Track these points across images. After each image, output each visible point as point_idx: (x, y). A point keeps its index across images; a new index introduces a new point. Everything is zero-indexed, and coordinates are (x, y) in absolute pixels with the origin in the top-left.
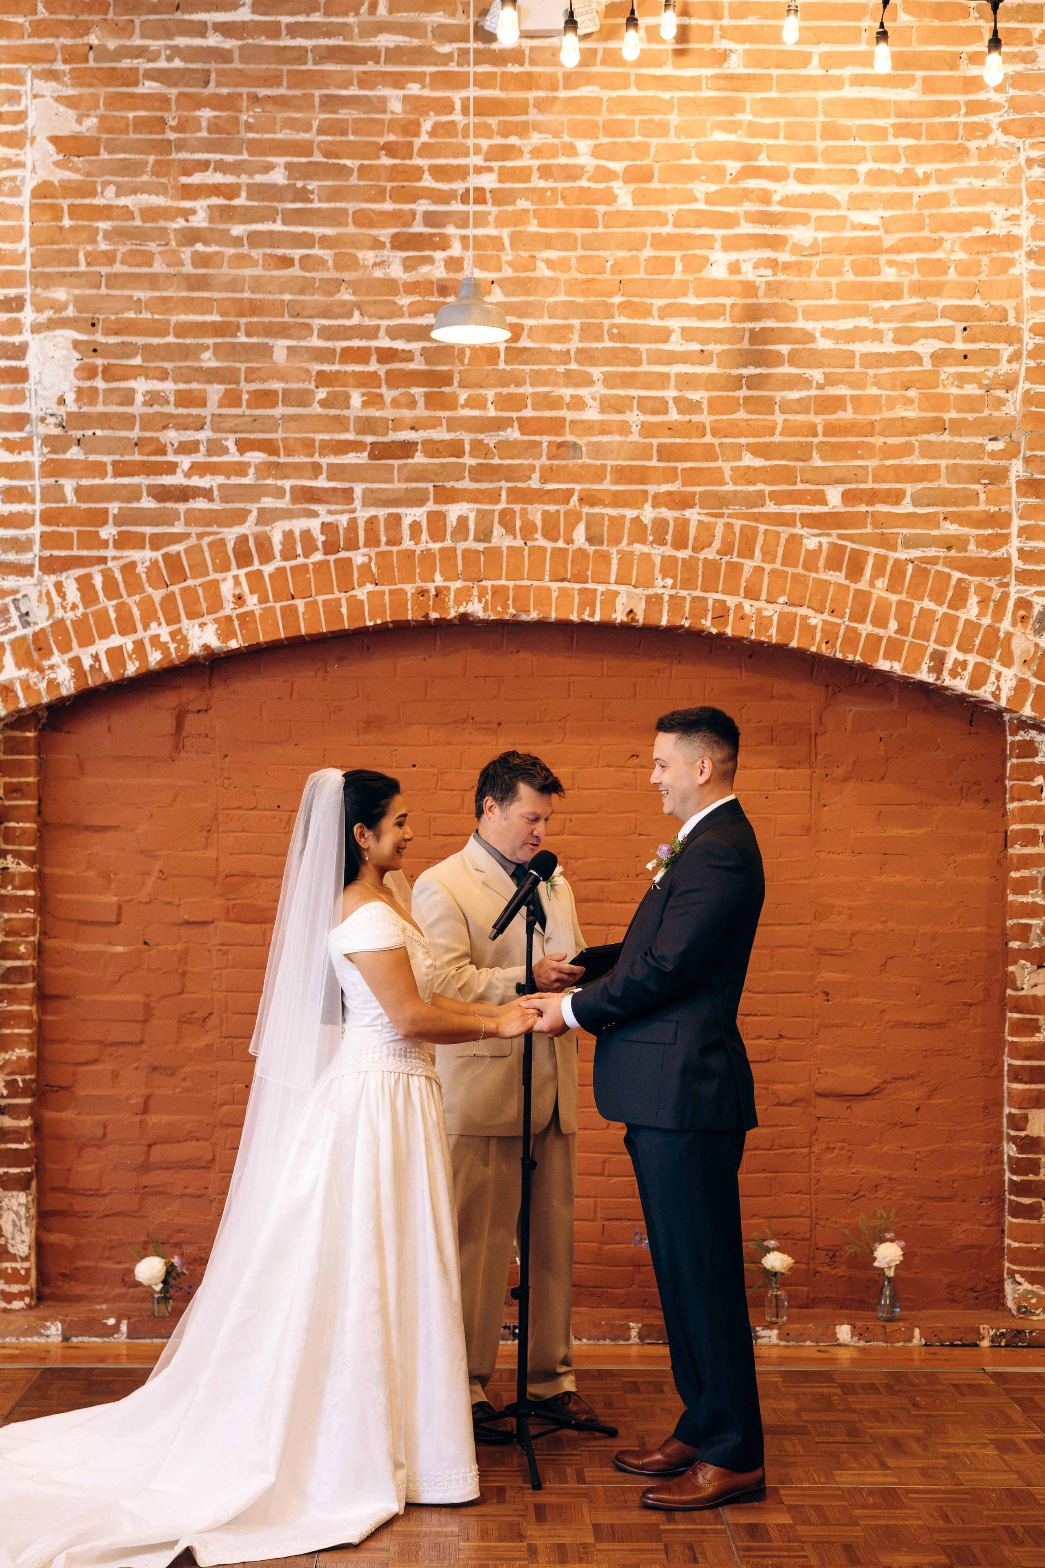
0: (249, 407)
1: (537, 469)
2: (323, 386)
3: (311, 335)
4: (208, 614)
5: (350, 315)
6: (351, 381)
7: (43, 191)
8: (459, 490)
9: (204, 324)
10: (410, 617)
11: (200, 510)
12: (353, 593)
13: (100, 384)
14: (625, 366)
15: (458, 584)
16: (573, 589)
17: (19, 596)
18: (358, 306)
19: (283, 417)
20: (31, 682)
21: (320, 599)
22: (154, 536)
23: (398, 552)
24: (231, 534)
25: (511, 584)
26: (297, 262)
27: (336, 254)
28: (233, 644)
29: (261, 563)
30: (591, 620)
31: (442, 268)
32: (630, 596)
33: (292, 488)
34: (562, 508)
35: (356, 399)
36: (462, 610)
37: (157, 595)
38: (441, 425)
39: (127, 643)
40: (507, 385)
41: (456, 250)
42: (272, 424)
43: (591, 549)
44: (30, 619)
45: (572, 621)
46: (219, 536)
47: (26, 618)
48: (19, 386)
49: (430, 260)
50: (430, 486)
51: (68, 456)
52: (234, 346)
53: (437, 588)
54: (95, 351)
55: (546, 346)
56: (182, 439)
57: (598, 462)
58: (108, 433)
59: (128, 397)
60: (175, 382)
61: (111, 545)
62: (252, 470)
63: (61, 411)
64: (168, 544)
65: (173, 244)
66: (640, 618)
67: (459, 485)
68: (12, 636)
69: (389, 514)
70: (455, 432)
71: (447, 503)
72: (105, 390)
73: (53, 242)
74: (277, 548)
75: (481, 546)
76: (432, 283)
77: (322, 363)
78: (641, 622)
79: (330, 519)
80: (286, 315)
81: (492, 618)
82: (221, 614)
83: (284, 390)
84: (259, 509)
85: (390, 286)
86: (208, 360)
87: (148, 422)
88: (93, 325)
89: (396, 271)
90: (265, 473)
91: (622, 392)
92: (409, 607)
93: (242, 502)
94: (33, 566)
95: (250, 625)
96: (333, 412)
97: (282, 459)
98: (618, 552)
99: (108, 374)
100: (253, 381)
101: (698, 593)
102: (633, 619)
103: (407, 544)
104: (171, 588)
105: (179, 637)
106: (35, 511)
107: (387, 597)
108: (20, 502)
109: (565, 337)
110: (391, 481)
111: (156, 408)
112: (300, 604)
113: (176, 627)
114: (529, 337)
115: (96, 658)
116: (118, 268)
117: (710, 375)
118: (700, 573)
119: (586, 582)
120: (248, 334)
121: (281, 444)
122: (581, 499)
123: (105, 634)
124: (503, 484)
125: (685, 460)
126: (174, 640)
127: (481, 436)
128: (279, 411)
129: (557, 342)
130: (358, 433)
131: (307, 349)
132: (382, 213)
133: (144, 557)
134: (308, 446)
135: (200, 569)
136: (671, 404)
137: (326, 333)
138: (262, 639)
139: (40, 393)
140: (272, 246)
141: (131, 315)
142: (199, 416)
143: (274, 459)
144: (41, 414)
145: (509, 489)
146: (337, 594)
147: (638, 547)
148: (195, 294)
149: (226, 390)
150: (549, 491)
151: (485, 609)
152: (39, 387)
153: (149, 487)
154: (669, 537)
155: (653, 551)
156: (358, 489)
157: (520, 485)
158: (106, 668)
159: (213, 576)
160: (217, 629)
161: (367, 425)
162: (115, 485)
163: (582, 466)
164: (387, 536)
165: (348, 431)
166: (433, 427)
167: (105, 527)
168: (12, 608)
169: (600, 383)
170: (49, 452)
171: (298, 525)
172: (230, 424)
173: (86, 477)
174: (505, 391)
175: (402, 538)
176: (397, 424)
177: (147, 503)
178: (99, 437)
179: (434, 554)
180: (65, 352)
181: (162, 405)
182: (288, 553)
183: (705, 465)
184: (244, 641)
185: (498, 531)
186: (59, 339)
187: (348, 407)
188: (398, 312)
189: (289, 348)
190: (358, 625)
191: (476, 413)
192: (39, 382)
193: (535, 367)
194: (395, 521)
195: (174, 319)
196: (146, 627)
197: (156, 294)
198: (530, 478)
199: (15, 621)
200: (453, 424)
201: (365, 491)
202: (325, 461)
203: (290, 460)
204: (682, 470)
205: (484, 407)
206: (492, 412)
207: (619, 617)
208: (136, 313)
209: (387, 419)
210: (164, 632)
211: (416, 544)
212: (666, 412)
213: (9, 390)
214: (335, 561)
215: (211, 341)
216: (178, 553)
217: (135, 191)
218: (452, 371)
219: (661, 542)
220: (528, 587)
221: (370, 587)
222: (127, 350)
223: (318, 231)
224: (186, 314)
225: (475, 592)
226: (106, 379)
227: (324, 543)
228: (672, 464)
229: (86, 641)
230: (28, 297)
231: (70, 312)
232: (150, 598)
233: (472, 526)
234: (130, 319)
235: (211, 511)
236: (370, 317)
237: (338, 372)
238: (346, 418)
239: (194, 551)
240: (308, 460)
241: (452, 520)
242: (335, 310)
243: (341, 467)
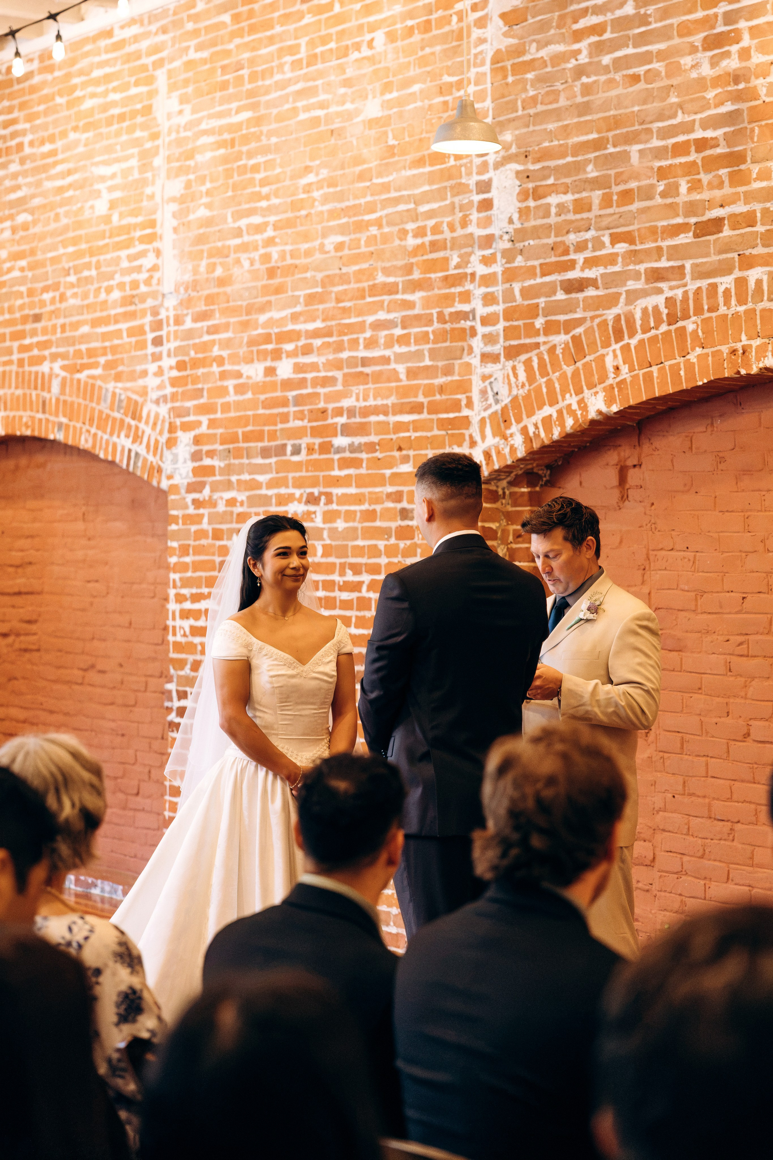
0: (618, 205)
2: (662, 180)
3: (652, 138)
4: (599, 384)
5: (674, 116)
6: (679, 171)
7: (497, 58)
8: (755, 256)
9: (588, 142)
10: (726, 375)
11: (592, 297)
12: (688, 357)
13: (531, 203)
15: (758, 342)
17: (492, 379)
18: (680, 106)
19: (639, 211)
20: (501, 448)
21: (667, 364)
22: (566, 322)
23: (717, 317)
24: (610, 314)
26: (642, 78)
27: (667, 65)
28: (615, 408)
29: (630, 337)
31: (737, 60)
33: (646, 270)
35: (684, 186)
36: (761, 365)
37: (569, 370)
38: (740, 200)
39: (554, 412)
41: (746, 41)
42: (632, 218)
44: (499, 397)
46: (604, 318)
47: (496, 397)
48: (489, 213)
49: (728, 54)
50: (736, 255)
51: (516, 264)
52: (606, 156)
53: (743, 346)
54: (528, 177)
56: (578, 240)
58: (537, 242)
59: (547, 211)
60: (573, 194)
61: (542, 332)
62: (620, 259)
63: (511, 229)
64: (575, 328)
65: (570, 80)
67: (755, 252)
68: (490, 411)
69: (709, 285)
70: (750, 203)
71: (747, 269)
72: (535, 208)
73: (503, 96)
74: (639, 323)
75: (772, 305)
76: (729, 74)
77: (660, 159)
79: (670, 294)
80: (637, 123)
82: (607, 383)
83: (638, 188)
84: (627, 292)
85: (702, 83)
86: (591, 172)
87: (559, 229)
88: (526, 156)
89: (706, 71)
90: (628, 261)
92: (725, 365)
93: (616, 286)
94: (499, 354)
95: (625, 392)
96: (669, 201)
97: (639, 247)
99: (536, 194)
100: (619, 184)
103: (723, 309)
104: (578, 364)
105: (583, 404)
106: (499, 311)
107: (710, 358)
108: (492, 305)
110: (707, 255)
112: (655, 369)
113: (581, 396)
115: (536, 426)
116: (540, 108)
120: (615, 145)
121: (637, 234)
123: (541, 406)
126: (580, 408)
127: (769, 205)
128: (636, 206)
130: (685, 216)
131: (651, 150)
132: (696, 21)
133: (560, 339)
134: (654, 232)
135: (593, 346)
137: (664, 134)
138: (632, 402)
139: (500, 216)
140: (628, 68)
141: (546, 144)
142: (588, 219)
143: (633, 247)
144: (501, 233)
146: (678, 359)
148: (582, 119)
149: (604, 194)
152: (499, 212)
153: (561, 282)
156: (688, 265)
158: (543, 434)
159: (602, 351)
160: (605, 397)
161: (692, 208)
162: (542, 283)
164: (708, 304)
165: (678, 215)
166: (734, 202)
167: (538, 318)
168: (489, 389)
170: (506, 263)
171: (651, 302)
172: (605, 223)
173: (524, 280)
175: (718, 305)
176: (711, 204)
177: (560, 296)
178: (533, 246)
179: (741, 316)
180: (511, 182)
181: (565, 214)
182: (646, 327)
184: (621, 405)
186: (508, 172)
187: (678, 195)
188: (706, 106)
189: (640, 151)
190: (693, 384)
191: (764, 184)
192: (499, 208)
194: (713, 290)
195: (571, 142)
196: (564, 398)
197: (560, 124)
199: (491, 400)
200: (749, 197)
201: (692, 266)
202: (665, 244)
203: (643, 246)
205: (769, 178)
208: (549, 142)
209: (704, 201)
210: (574, 401)
211: (728, 308)
213: (484, 217)
214: (676, 330)
215: (592, 156)
216: (581, 334)
217: (547, 43)
218: (745, 151)
221: (699, 351)
222: (545, 172)
223: (654, 48)
224: (577, 136)
225: (770, 348)
226: (535, 200)
227: (668, 315)
229: (531, 413)
231: (514, 149)
232: (564, 375)
233: (765, 288)
234: (546, 147)
235: (598, 297)
236: (689, 114)
237: (671, 165)
238: (677, 204)
239: (589, 331)
240: (654, 245)
241: (752, 284)
242: (667, 113)
243: (675, 247)
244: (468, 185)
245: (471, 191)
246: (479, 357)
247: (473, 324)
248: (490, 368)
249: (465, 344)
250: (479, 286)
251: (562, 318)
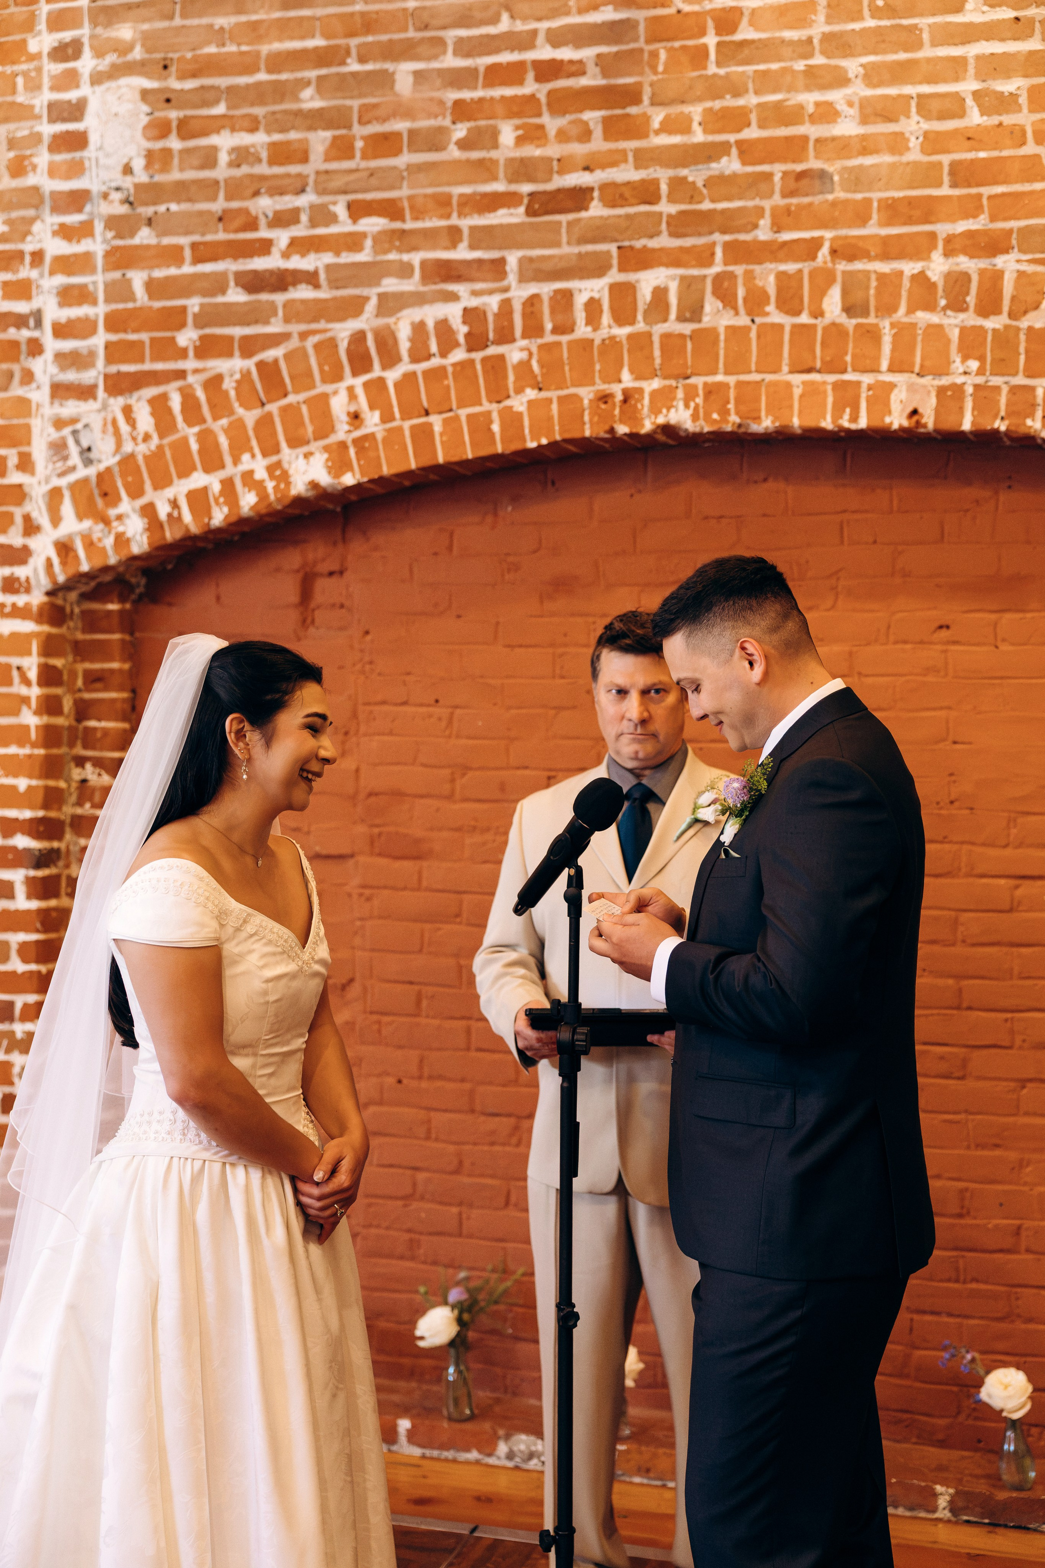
0: (364, 157)
1: (768, 213)
2: (461, 121)
3: (445, 52)
4: (316, 439)
5: (495, 20)
6: (500, 109)
8: (653, 250)
9: (304, 51)
10: (587, 433)
11: (303, 302)
12: (507, 403)
13: (174, 143)
14: (896, 52)
15: (656, 384)
16: (824, 383)
17: (79, 426)
18: (507, 6)
19: (410, 168)
20: (95, 536)
21: (463, 413)
22: (245, 339)
23: (570, 343)
24: (343, 331)
25: (732, 380)
28: (349, 480)
29: (384, 367)
30: (853, 427)
32: (911, 388)
33: (424, 263)
34: (806, 267)
35: (508, 134)
36: (661, 420)
37: (250, 417)
38: (626, 161)
39: (213, 482)
40: (721, 97)
42: (395, 178)
43: (850, 323)
44: (93, 455)
45: (823, 431)
46: (329, 335)
47: (87, 454)
48: (77, 155)
50: (613, 248)
51: (137, 240)
52: (342, 77)
53: (625, 391)
54: (168, 101)
55: (777, 34)
56: (278, 207)
57: (859, 196)
58: (185, 206)
59: (209, 159)
60: (268, 132)
61: (191, 353)
62: (368, 243)
63: (128, 183)
64: (264, 348)
66: (929, 421)
67: (653, 243)
68: (72, 478)
69: (556, 292)
70: (646, 168)
71: (636, 270)
72: (182, 152)
74: (404, 346)
75: (687, 328)
77: (460, 89)
78: (931, 426)
79: (474, 302)
80: (411, 28)
81: (706, 429)
82: (333, 439)
83: (412, 132)
84: (380, 295)
86: (310, 100)
87: (235, 189)
88: (165, 67)
90: (386, 246)
91: (892, 91)
92: (586, 418)
93: (356, 286)
94: (96, 386)
95: (372, 454)
96: (475, 155)
97: (409, 225)
98: (893, 325)
99: (185, 129)
100: (369, 122)
101: (1020, 380)
102: (918, 422)
103: (583, 330)
104: (269, 407)
105: (278, 472)
106: (97, 315)
108: (80, 305)
109: (805, 19)
110: (557, 244)
111: (245, 169)
112: (436, 422)
113: (274, 459)
114: (751, 24)
115: (174, 504)
117: (1031, 53)
118: (1022, 349)
119: (844, 371)
120: (362, 60)
121: (406, 204)
122: (834, 252)
123: (185, 472)
124: (719, 238)
125: (996, 183)
126: (272, 476)
127: (684, 172)
128: (404, 159)
129: (792, 28)
130: (511, 181)
131: (440, 72)
133: (232, 367)
134: (443, 204)
135: (303, 380)
136: (970, 102)
137: (465, 48)
138: (386, 471)
139: (102, 161)
141: (212, 49)
142: (299, 175)
143: (398, 225)
144: (104, 188)
145: (727, 246)
146: (486, 406)
147: (923, 317)
148: (292, 14)
149: (335, 138)
150: (785, 243)
151: (695, 417)
152: (100, 154)
153: (237, 274)
154: (971, 299)
155: (946, 321)
156: (513, 259)
157: (742, 237)
158: (187, 517)
159: (321, 388)
160: (327, 460)
161: (522, 170)
162: (195, 274)
163: (834, 204)
164: (552, 321)
165: (496, 179)
166: (614, 164)
167: (184, 331)
168: (71, 442)
169: (859, 81)
170: (114, 237)
171: (431, 314)
172: (338, 182)
173: (158, 266)
174: (717, 104)
175: (574, 324)
176: (565, 165)
177: (236, 296)
178: (176, 213)
179: (620, 342)
180: (130, 106)
181: (252, 165)
182: (419, 354)
183: (1027, 187)
184: (362, 475)
185: (711, 305)
186: (124, 90)
187: (495, 146)
188: (561, 10)
189: (417, 74)
190: (515, 446)
191: (676, 139)
192: (100, 148)
193: (762, 67)
194: (564, 299)
195: (265, 49)
196: (236, 461)
197: (243, 18)
198: (756, 226)
199: (75, 458)
200: (642, 159)
201: (521, 261)
202: (465, 223)
203: (419, 225)
204: (990, 198)
205: (686, 129)
206: (699, 136)
207: (897, 420)
208: (218, 46)
209: (550, 160)
210: (258, 466)
211: (595, 329)
212: (960, 112)
213: (65, 162)
214: (484, 360)
215: (312, 74)
216: (276, 361)
218: (639, 85)
219: (957, 305)
220: (758, 383)
221: (531, 394)
222: (206, 97)
224: (280, 40)
225: (680, 394)
226: (183, 138)
227: (468, 336)
228: (974, 191)
229: (161, 482)
230: (86, 41)
231: (137, 54)
232: (241, 422)
233: (673, 300)
234: (210, 55)
235: (316, 301)
236: (525, 19)
237: (481, 100)
238: (494, 162)
239: (296, 357)
240: (443, 223)
241: (645, 294)
242: (478, 15)
243: (488, 230)
244: (32, 107)
245: (38, 117)
246: (46, 390)
247: (36, 334)
248: (71, 408)
249: (16, 368)
250: (52, 273)
251: (238, 332)
